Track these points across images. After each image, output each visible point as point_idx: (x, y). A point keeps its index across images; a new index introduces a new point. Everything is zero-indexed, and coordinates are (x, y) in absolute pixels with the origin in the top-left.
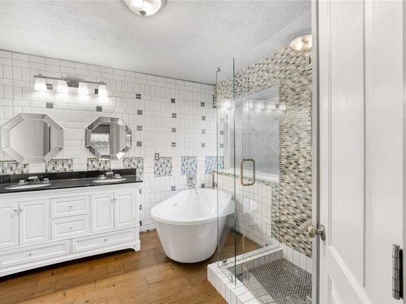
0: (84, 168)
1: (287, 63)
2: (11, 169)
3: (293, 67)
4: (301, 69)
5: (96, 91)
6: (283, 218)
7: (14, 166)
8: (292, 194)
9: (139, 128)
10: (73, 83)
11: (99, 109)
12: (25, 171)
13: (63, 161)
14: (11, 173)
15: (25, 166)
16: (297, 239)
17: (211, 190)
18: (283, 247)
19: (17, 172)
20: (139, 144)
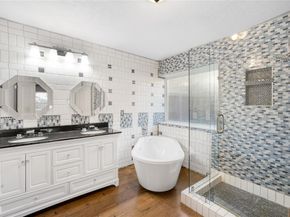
0: (69, 123)
1: (225, 49)
2: (7, 124)
3: (231, 52)
4: (237, 53)
5: (79, 60)
6: (221, 155)
7: (10, 122)
8: (229, 138)
9: (110, 91)
10: (61, 52)
11: (81, 75)
12: (20, 127)
13: (52, 117)
14: (8, 128)
15: (20, 122)
16: (234, 168)
17: (157, 137)
18: (221, 174)
19: (13, 128)
20: (110, 103)
